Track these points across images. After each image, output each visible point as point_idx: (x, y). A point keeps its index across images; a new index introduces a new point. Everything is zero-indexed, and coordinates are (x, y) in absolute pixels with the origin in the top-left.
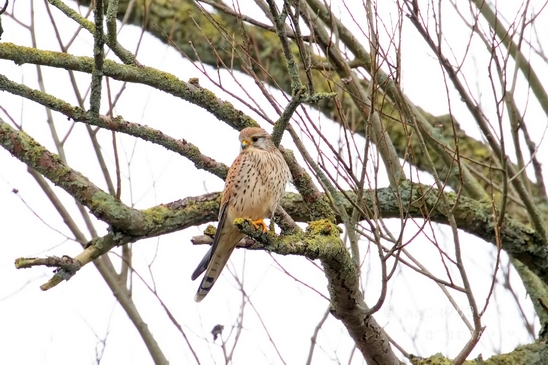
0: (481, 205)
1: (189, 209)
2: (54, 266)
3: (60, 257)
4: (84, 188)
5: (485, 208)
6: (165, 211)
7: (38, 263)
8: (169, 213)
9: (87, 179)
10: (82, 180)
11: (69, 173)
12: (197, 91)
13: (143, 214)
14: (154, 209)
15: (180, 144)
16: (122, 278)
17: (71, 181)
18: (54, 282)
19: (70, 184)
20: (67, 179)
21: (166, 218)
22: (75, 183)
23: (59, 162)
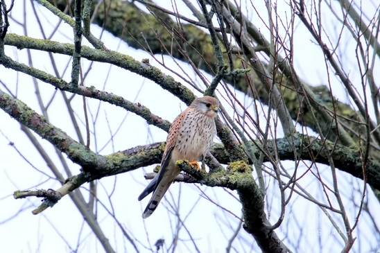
0: (351, 150)
1: (139, 155)
2: (42, 196)
3: (47, 190)
4: (63, 140)
5: (353, 152)
6: (122, 156)
7: (30, 194)
8: (125, 157)
9: (65, 134)
10: (62, 134)
11: (52, 129)
12: (148, 68)
13: (106, 158)
14: (114, 155)
15: (136, 106)
16: (90, 205)
17: (53, 135)
18: (43, 208)
19: (53, 137)
20: (51, 133)
21: (123, 161)
22: (57, 136)
23: (45, 121)
